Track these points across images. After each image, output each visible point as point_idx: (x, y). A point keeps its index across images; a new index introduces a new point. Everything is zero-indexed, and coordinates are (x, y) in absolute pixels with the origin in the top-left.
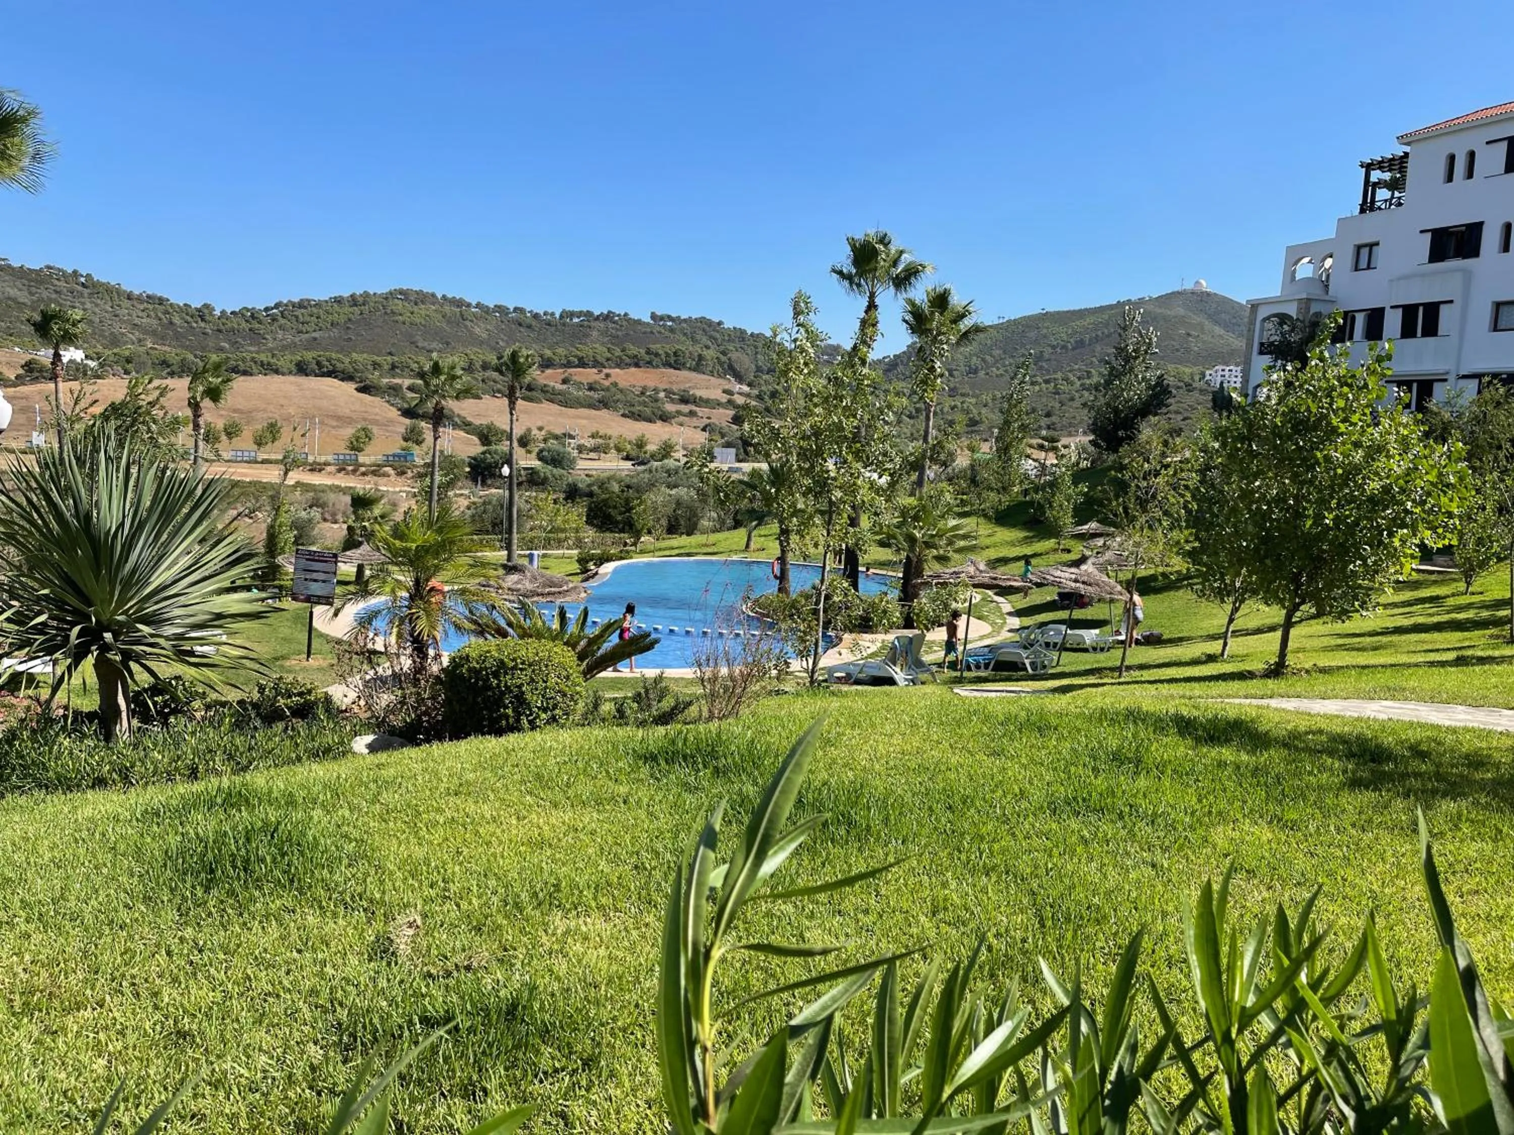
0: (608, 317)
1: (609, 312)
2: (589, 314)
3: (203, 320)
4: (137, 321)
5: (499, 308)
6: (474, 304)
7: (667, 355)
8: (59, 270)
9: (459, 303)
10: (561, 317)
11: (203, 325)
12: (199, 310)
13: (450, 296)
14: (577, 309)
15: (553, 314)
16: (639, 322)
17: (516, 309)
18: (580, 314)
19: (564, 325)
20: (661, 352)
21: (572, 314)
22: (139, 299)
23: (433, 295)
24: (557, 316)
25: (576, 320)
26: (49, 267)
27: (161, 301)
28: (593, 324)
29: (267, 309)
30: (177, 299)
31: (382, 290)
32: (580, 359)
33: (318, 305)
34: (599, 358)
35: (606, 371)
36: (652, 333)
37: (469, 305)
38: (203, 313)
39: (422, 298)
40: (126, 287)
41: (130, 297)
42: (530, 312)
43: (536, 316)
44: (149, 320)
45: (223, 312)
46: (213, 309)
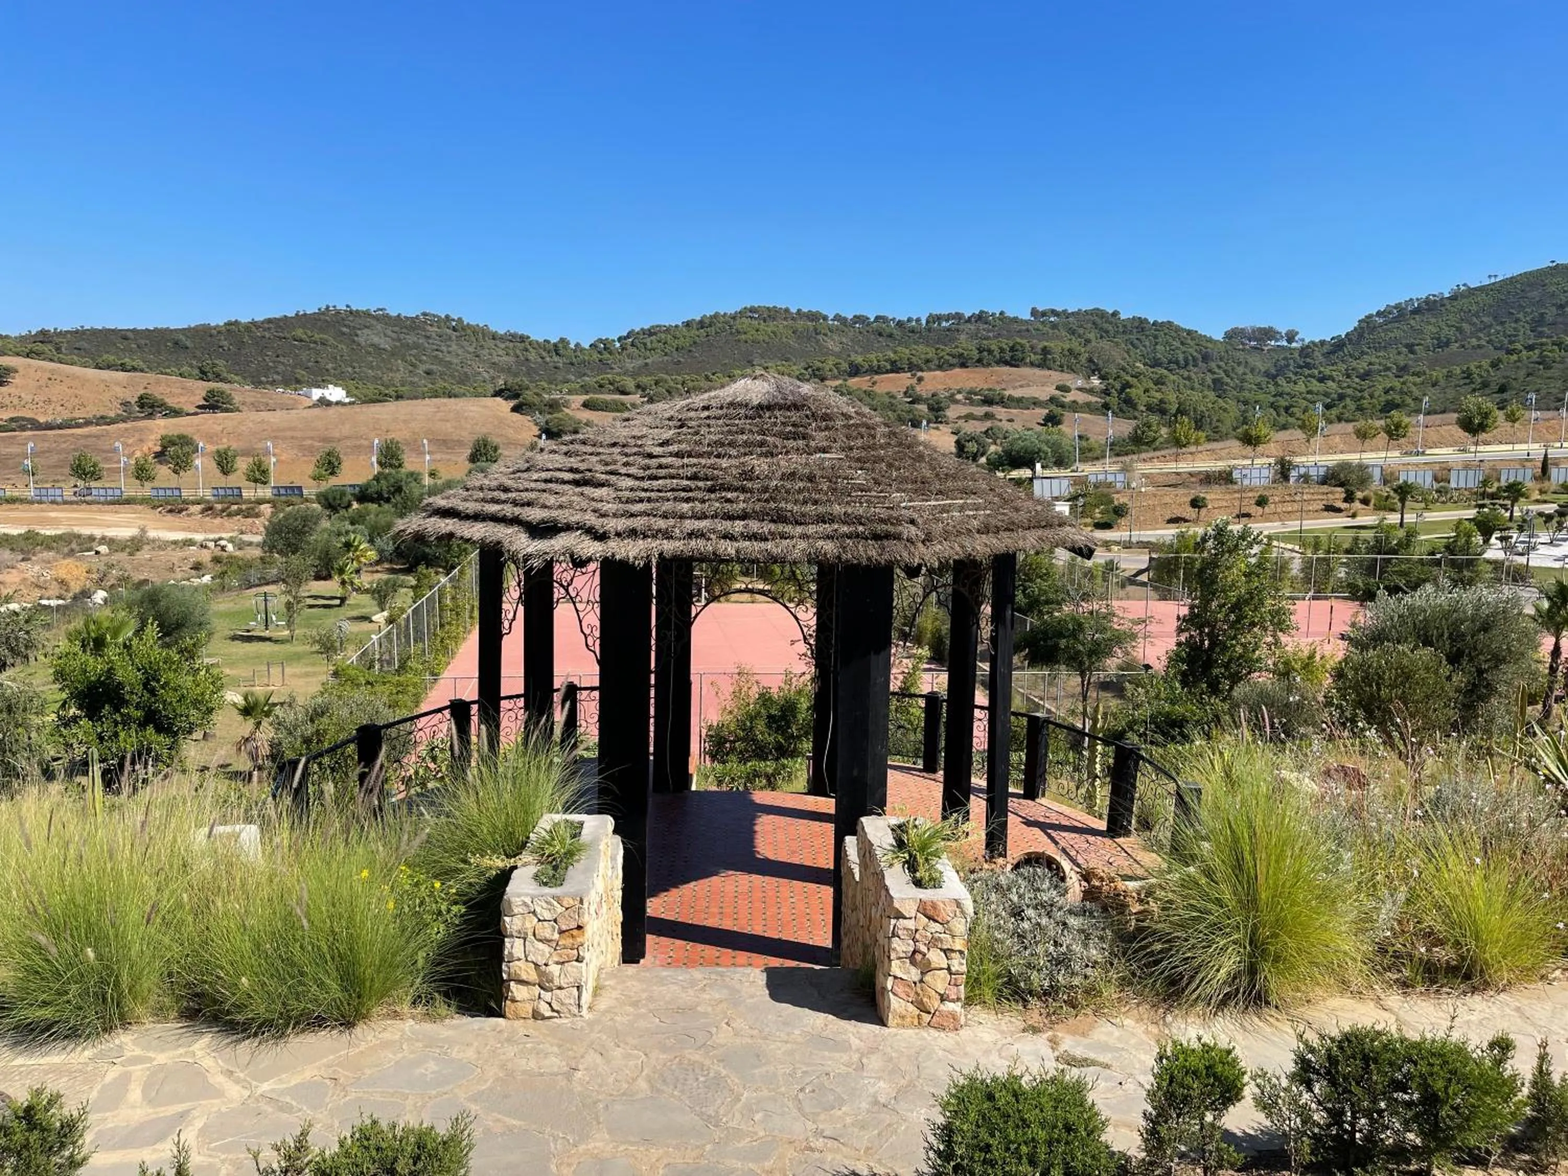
0: (980, 317)
1: (982, 312)
2: (958, 316)
3: (557, 354)
4: (496, 359)
5: (858, 319)
6: (831, 317)
8: (434, 316)
9: (814, 317)
10: (928, 322)
11: (556, 359)
12: (555, 345)
13: (805, 310)
14: (945, 312)
15: (918, 320)
16: (1015, 320)
17: (878, 318)
18: (948, 317)
19: (929, 330)
21: (939, 318)
22: (502, 338)
23: (787, 310)
24: (924, 322)
25: (944, 324)
26: (425, 314)
27: (523, 339)
28: (961, 327)
29: (620, 339)
30: (537, 336)
31: (731, 311)
32: (893, 363)
33: (668, 330)
34: (914, 360)
35: (919, 374)
36: (1028, 330)
37: (825, 318)
38: (558, 348)
39: (771, 314)
40: (493, 328)
41: (494, 337)
42: (893, 319)
43: (900, 324)
44: (505, 358)
45: (577, 345)
46: (568, 343)
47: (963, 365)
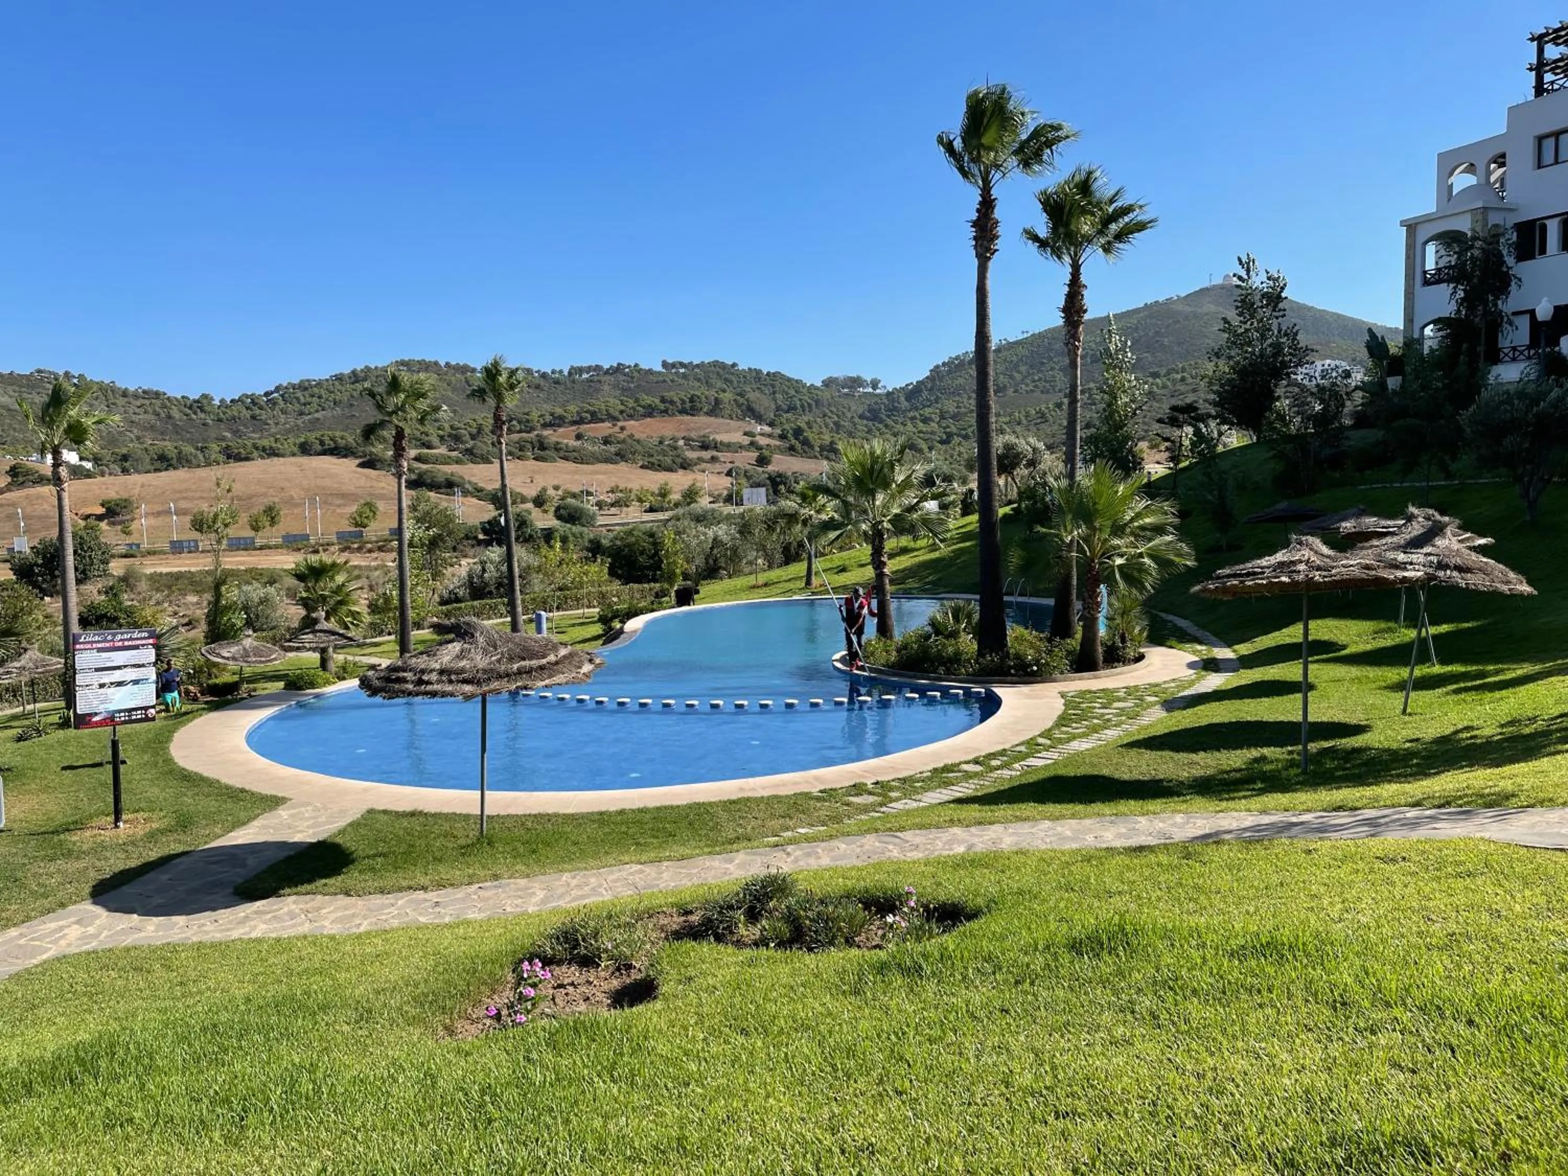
0: (618, 370)
1: (619, 364)
2: (598, 368)
3: (202, 411)
4: (134, 418)
6: (479, 369)
7: (683, 402)
8: (50, 372)
9: (464, 370)
10: (570, 373)
11: (203, 416)
12: (198, 401)
13: (453, 363)
14: (585, 364)
15: (561, 372)
16: (650, 372)
18: (589, 369)
19: (572, 381)
20: (675, 399)
21: (580, 370)
22: (136, 396)
23: (436, 363)
24: (566, 373)
25: (585, 376)
26: (39, 371)
27: (157, 395)
28: (603, 379)
29: (267, 394)
30: (175, 393)
31: (383, 364)
32: (593, 414)
33: (319, 384)
34: (611, 411)
35: (620, 424)
36: (664, 381)
37: (474, 371)
38: (200, 405)
39: (421, 367)
40: (121, 384)
41: (125, 394)
42: (537, 372)
43: (544, 376)
44: (146, 416)
45: (222, 401)
46: (212, 399)
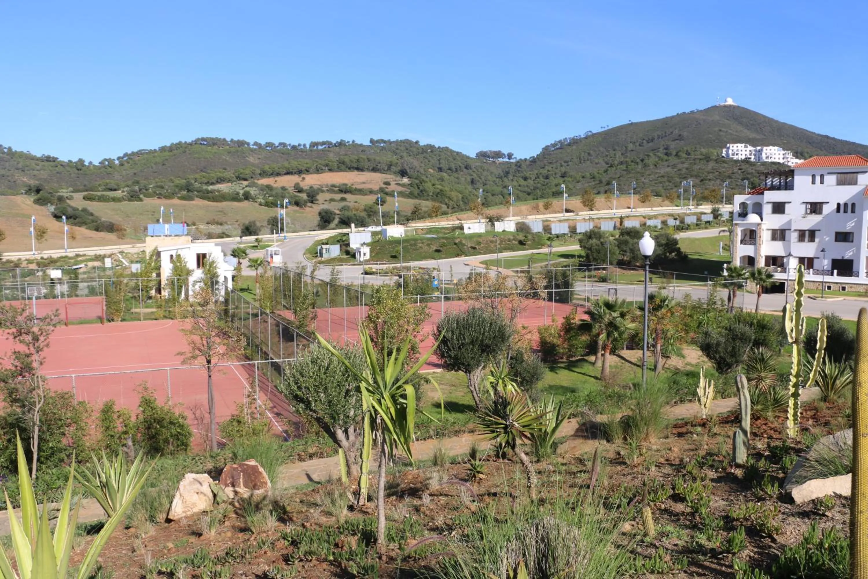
0: (341, 144)
1: (342, 140)
2: (329, 143)
3: (77, 169)
4: (36, 173)
5: (269, 144)
6: (252, 143)
9: (241, 143)
10: (310, 146)
11: (76, 172)
12: (76, 164)
14: (321, 140)
15: (304, 145)
16: (361, 145)
17: (280, 144)
18: (323, 143)
19: (311, 151)
21: (317, 144)
24: (308, 146)
25: (320, 147)
27: (55, 159)
28: (330, 149)
29: (119, 158)
31: (189, 140)
35: (303, 176)
37: (248, 144)
38: (78, 165)
39: (214, 142)
42: (290, 145)
43: (294, 147)
45: (90, 163)
46: (84, 161)
47: (331, 170)
